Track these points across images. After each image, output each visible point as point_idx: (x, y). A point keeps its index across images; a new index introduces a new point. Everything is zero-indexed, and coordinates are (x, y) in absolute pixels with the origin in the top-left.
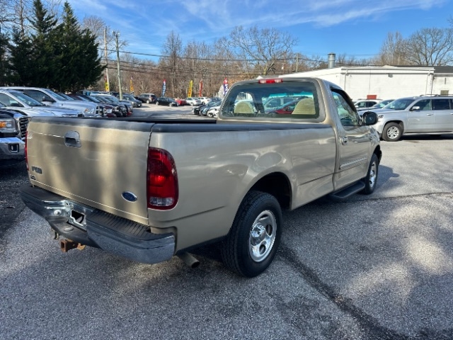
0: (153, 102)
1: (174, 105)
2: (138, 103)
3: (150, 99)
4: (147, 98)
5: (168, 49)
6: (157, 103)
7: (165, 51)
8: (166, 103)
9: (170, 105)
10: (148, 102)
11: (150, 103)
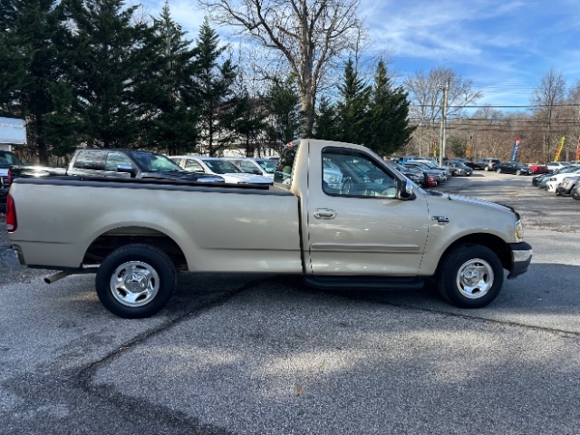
0: (494, 169)
1: (523, 173)
2: (466, 170)
3: (490, 165)
4: (486, 163)
5: (541, 95)
6: (499, 170)
7: (536, 98)
8: (512, 171)
9: (518, 172)
10: (486, 169)
11: (489, 170)
